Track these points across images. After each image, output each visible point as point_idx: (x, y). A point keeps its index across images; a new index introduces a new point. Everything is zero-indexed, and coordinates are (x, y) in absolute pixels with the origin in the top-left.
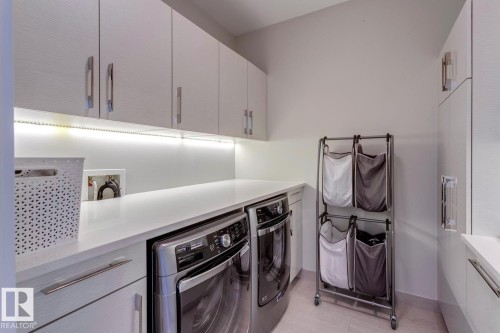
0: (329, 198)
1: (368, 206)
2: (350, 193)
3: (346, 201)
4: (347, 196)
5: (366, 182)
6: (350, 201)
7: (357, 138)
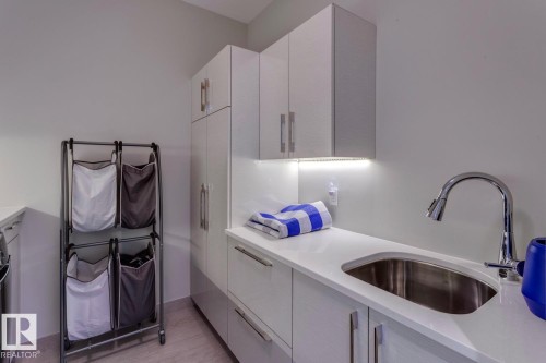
0: (81, 222)
1: (134, 223)
2: (113, 210)
3: (107, 222)
4: (109, 215)
5: (133, 196)
6: (113, 221)
7: (119, 146)
